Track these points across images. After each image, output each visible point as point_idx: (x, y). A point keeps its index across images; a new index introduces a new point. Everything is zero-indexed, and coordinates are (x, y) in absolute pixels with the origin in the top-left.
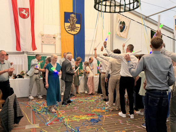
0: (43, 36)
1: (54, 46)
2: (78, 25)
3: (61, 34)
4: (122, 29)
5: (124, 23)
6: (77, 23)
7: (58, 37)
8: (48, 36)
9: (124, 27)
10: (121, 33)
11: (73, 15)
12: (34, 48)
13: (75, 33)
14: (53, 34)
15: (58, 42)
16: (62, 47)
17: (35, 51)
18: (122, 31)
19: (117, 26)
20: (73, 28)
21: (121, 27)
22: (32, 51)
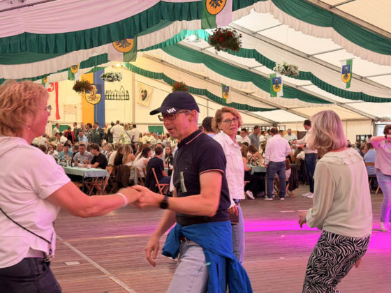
0: (65, 106)
1: (74, 115)
2: (99, 95)
3: (82, 104)
4: (144, 97)
5: (146, 91)
6: (98, 93)
7: (79, 106)
8: (70, 106)
9: (146, 96)
10: (143, 102)
11: (94, 86)
12: (58, 117)
13: (95, 102)
14: (74, 103)
15: (79, 112)
16: (84, 116)
17: (59, 121)
18: (143, 99)
19: (138, 95)
20: (93, 99)
21: (142, 96)
22: (56, 120)
